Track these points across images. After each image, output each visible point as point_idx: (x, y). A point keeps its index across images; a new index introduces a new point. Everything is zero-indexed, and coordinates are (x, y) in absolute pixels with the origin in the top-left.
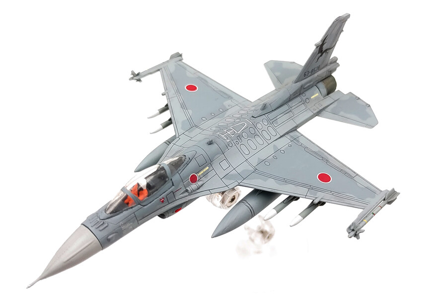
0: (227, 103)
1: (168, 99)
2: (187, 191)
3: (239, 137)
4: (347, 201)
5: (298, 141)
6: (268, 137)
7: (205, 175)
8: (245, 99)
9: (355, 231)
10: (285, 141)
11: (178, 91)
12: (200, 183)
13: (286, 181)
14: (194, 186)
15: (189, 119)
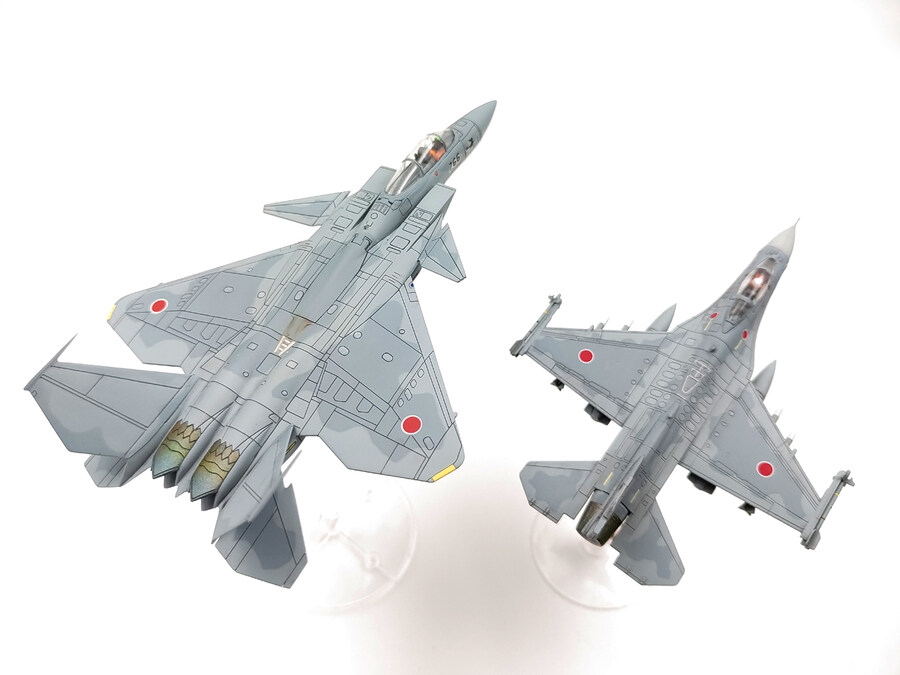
0: (712, 452)
1: (789, 450)
5: (619, 404)
6: (655, 392)
7: (705, 324)
11: (779, 457)
15: (748, 410)
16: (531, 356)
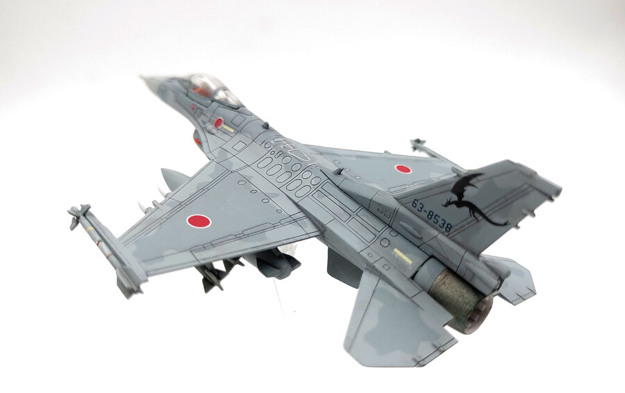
2: (204, 123)
6: (291, 187)
7: (225, 132)
12: (214, 131)
14: (210, 127)
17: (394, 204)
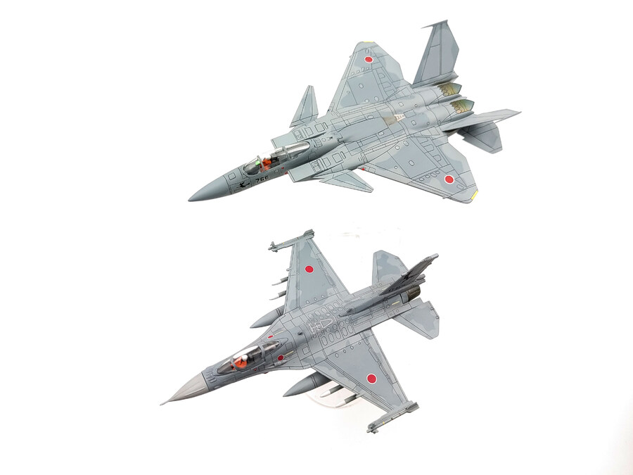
0: (331, 290)
1: (290, 274)
2: (274, 365)
3: (324, 331)
4: (379, 403)
5: (368, 340)
6: (345, 333)
7: (290, 356)
8: (345, 288)
9: (373, 428)
10: (358, 338)
11: (298, 271)
12: (284, 361)
13: (344, 374)
14: (279, 362)
15: (297, 300)
16: (405, 398)
17: (383, 297)
